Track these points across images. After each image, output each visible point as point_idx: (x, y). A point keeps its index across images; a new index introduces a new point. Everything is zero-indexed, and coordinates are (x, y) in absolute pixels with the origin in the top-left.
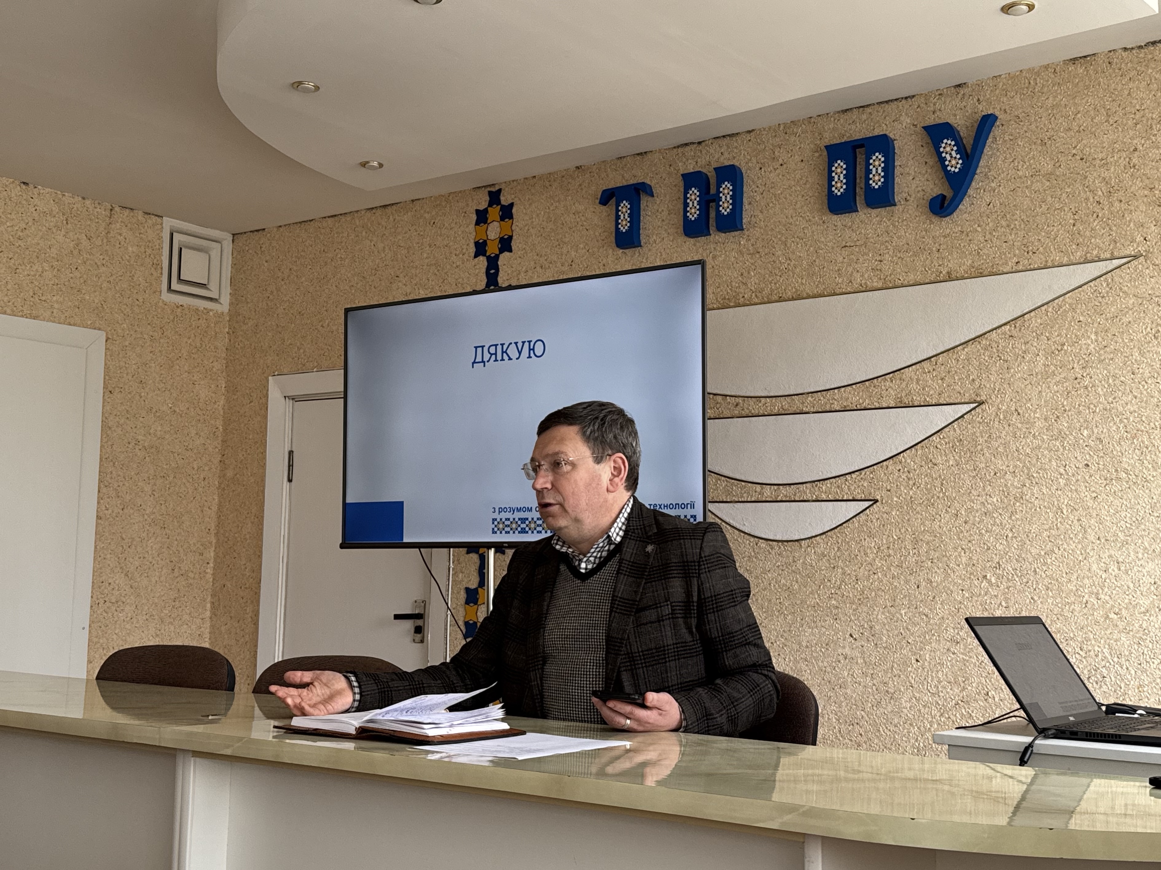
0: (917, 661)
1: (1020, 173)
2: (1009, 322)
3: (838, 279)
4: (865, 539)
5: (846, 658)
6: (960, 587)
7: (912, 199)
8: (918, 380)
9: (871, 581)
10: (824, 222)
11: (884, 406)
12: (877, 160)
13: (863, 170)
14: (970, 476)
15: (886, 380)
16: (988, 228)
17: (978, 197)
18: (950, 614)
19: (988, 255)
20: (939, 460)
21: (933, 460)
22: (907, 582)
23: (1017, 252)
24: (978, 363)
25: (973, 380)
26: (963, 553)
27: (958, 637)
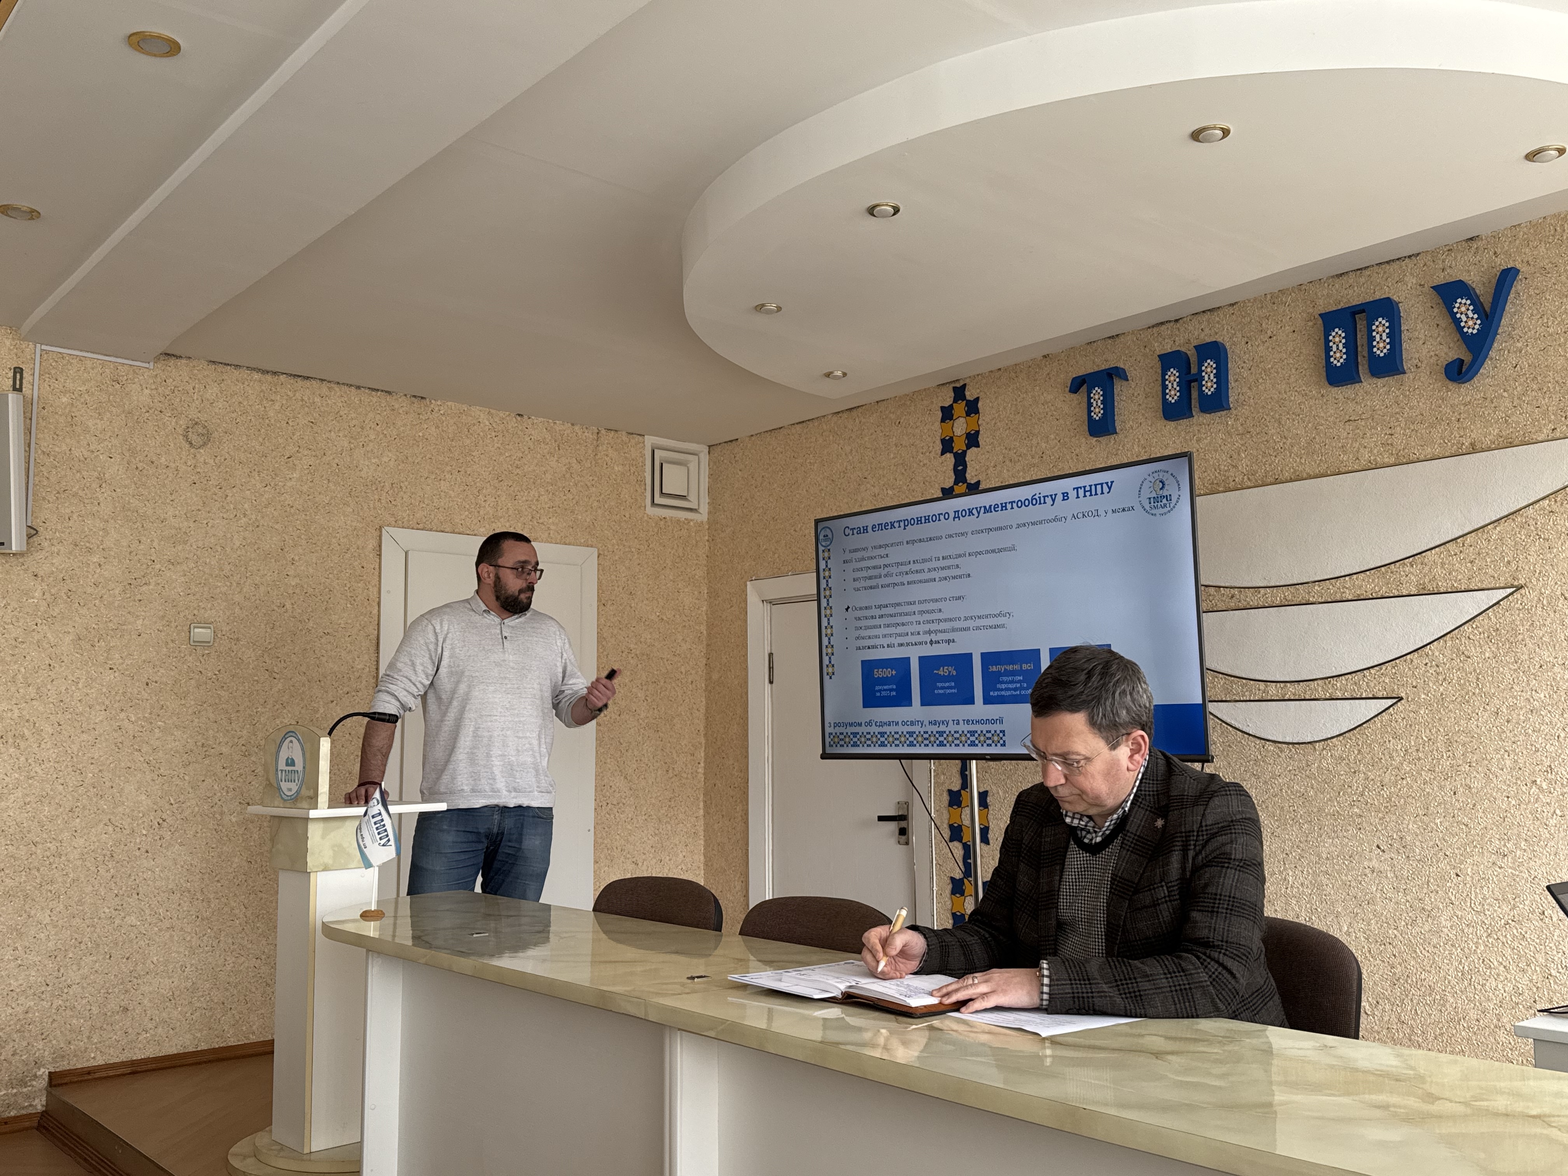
0: (1457, 875)
1: (1551, 330)
2: (1548, 496)
3: (1342, 456)
4: (1389, 741)
5: (1373, 872)
6: (1504, 793)
7: (1424, 366)
8: (1443, 564)
9: (1399, 786)
10: (1322, 396)
11: (1404, 594)
12: (1381, 326)
13: (1365, 337)
14: (1510, 669)
15: (1405, 564)
16: (1516, 393)
17: (1502, 359)
18: (1494, 823)
19: (1518, 423)
20: (1473, 651)
21: (1466, 653)
22: (1441, 788)
23: (1553, 417)
24: (1513, 543)
25: (1509, 562)
26: (1506, 756)
27: (1506, 849)
